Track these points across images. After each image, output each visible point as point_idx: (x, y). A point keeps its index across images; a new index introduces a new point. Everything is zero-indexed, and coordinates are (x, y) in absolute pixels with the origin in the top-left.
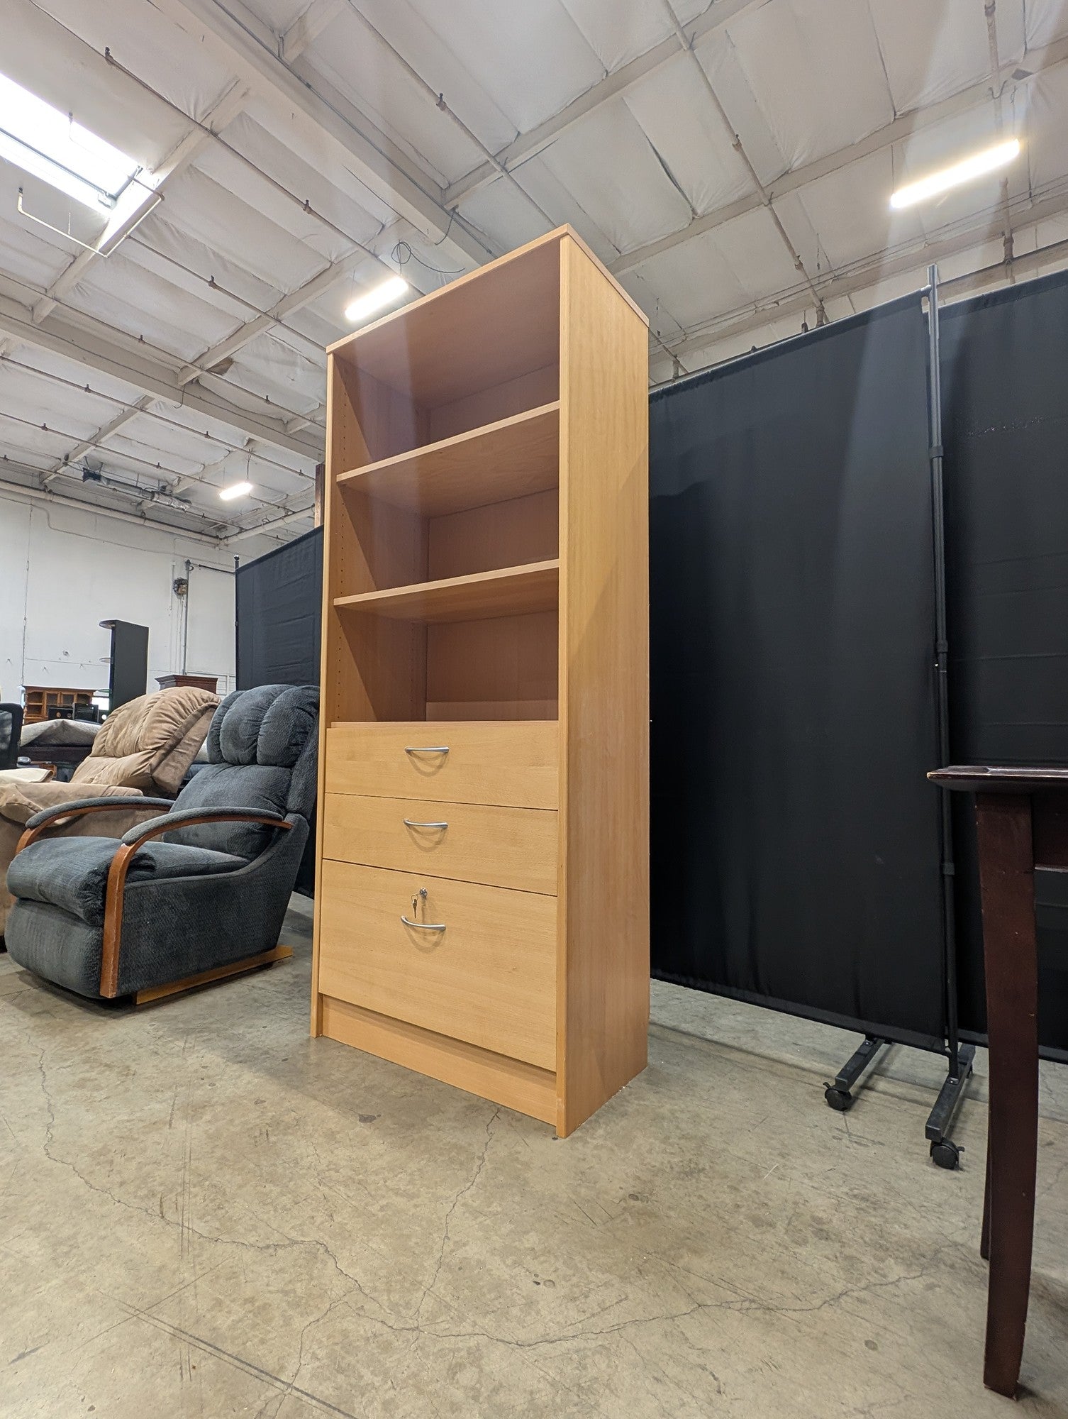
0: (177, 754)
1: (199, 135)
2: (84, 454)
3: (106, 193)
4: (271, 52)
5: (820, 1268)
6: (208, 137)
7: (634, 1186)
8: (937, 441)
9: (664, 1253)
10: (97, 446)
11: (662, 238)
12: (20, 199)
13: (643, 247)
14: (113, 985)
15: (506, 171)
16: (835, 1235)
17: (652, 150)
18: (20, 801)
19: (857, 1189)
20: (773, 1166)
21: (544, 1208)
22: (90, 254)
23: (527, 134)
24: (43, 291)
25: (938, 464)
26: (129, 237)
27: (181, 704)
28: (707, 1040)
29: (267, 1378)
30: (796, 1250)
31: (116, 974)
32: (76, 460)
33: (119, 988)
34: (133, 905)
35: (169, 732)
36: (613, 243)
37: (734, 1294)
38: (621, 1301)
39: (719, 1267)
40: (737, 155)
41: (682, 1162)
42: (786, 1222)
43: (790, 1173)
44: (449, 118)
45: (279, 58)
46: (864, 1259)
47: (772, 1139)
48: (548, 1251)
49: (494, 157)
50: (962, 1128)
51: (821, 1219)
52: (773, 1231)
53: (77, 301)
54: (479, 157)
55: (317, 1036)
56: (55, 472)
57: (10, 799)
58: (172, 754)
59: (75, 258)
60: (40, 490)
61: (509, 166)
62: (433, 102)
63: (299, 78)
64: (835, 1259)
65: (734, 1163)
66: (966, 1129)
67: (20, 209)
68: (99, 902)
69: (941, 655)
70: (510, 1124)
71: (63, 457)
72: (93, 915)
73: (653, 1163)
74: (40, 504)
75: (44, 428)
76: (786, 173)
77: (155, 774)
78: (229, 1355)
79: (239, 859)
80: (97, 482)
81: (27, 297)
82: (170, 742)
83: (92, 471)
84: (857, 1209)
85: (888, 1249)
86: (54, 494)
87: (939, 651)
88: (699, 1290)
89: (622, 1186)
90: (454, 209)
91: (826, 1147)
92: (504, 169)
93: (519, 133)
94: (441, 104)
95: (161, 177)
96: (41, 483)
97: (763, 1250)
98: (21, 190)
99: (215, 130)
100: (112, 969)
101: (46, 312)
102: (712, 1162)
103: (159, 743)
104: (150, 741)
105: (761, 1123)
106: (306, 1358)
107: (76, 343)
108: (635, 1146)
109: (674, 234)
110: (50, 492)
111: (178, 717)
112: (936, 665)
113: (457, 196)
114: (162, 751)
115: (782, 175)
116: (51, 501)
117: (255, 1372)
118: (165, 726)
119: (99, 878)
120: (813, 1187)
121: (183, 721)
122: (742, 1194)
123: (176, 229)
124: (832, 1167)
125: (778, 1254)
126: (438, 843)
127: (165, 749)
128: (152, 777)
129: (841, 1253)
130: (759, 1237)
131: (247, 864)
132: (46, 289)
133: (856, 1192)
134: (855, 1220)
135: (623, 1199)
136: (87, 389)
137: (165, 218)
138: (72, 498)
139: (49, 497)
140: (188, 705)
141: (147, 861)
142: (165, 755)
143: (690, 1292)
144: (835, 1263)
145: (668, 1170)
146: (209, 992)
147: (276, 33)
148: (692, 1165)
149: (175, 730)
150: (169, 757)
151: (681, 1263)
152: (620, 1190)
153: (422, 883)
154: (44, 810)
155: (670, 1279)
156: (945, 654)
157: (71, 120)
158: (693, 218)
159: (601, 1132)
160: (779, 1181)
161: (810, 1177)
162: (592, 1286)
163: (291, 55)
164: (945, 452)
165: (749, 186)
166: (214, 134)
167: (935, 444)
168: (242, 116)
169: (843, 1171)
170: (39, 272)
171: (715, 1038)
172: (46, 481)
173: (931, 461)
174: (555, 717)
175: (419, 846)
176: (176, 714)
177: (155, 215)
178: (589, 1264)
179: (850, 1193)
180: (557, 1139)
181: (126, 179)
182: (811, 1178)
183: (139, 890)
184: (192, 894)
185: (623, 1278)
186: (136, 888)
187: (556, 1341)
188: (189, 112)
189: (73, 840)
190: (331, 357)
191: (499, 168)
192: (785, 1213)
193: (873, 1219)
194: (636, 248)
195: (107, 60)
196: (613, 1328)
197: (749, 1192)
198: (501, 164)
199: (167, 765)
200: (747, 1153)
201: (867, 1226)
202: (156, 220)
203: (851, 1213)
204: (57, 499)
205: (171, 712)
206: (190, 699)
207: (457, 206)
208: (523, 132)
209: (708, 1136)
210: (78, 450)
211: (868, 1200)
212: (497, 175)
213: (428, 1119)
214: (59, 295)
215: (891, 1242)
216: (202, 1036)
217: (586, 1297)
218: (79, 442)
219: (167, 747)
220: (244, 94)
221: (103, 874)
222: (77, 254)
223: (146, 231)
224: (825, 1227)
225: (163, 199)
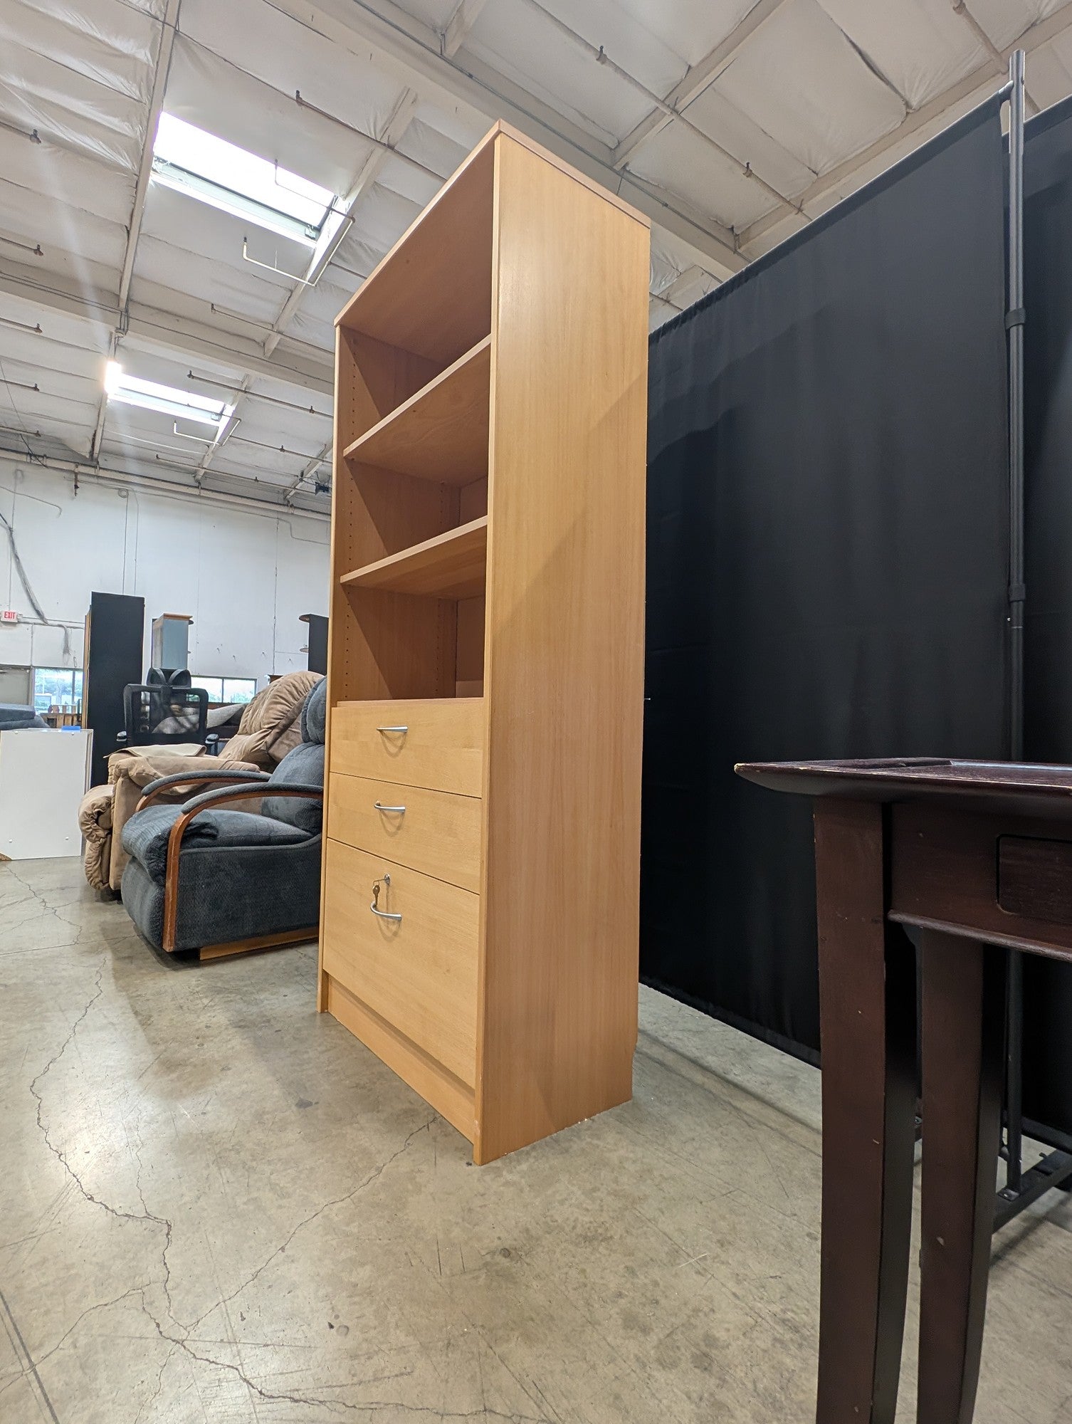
0: (290, 733)
1: (380, 151)
2: (315, 470)
3: (311, 226)
4: (433, 52)
5: (669, 1407)
6: (386, 151)
7: (515, 1240)
8: (1016, 302)
9: (491, 1330)
10: (323, 461)
11: (869, 146)
12: (245, 247)
13: (846, 162)
14: (170, 940)
15: (677, 112)
16: (720, 1366)
17: (849, 45)
18: (147, 771)
19: (793, 1311)
20: (700, 1253)
21: (401, 1241)
22: (302, 285)
23: (698, 66)
24: (270, 327)
25: (1017, 335)
26: (330, 263)
27: (294, 686)
28: (729, 1082)
29: (21, 1352)
30: (655, 1373)
31: (173, 931)
32: (309, 475)
33: (176, 944)
34: (189, 869)
35: (282, 712)
36: (808, 164)
37: (535, 1408)
38: (402, 1374)
39: (543, 1367)
40: (961, 21)
41: (591, 1222)
42: (668, 1332)
43: (718, 1267)
44: (610, 70)
45: (441, 56)
46: (738, 1413)
47: (724, 1218)
48: (369, 1293)
49: (663, 102)
50: (1012, 1264)
51: (716, 1339)
52: (642, 1339)
53: (299, 332)
54: (644, 105)
55: (322, 1011)
56: (295, 488)
57: (140, 769)
58: (286, 733)
59: (292, 292)
60: (284, 505)
61: (679, 107)
62: (592, 57)
63: (461, 71)
64: (697, 1400)
65: (653, 1239)
66: (1016, 1266)
67: (245, 257)
68: (161, 865)
69: (1015, 604)
70: (435, 1139)
71: (299, 475)
72: (156, 876)
73: (556, 1217)
74: (284, 517)
75: (282, 450)
76: (1033, 25)
77: (271, 751)
78: (11, 1318)
79: (303, 833)
80: (325, 493)
81: (259, 334)
82: (283, 722)
83: (322, 484)
84: (775, 1339)
85: (781, 1408)
86: (295, 508)
87: (1012, 599)
88: (499, 1390)
89: (501, 1235)
90: (624, 167)
91: (789, 1246)
92: (674, 111)
93: (690, 67)
94: (601, 57)
95: (351, 199)
96: (285, 498)
97: (612, 1360)
98: (245, 239)
99: (392, 143)
100: (169, 925)
101: (273, 346)
102: (627, 1232)
103: (274, 723)
104: (266, 721)
105: (723, 1195)
106: (68, 1341)
107: (299, 370)
108: (549, 1192)
109: (883, 137)
110: (292, 506)
111: (291, 699)
112: (1009, 619)
113: (626, 153)
114: (276, 730)
115: (1028, 30)
116: (292, 514)
117: (17, 1342)
118: (279, 707)
119: (162, 842)
120: (734, 1294)
121: (295, 702)
122: (636, 1280)
123: (368, 246)
124: (778, 1274)
125: (628, 1371)
126: (399, 828)
127: (279, 728)
128: (268, 754)
129: (712, 1395)
130: (619, 1341)
131: (310, 838)
132: (273, 325)
133: (789, 1315)
134: (761, 1353)
135: (492, 1253)
136: (311, 411)
137: (358, 239)
138: (308, 510)
139: (291, 511)
140: (301, 688)
141: (209, 830)
142: (280, 734)
143: (486, 1389)
144: (693, 1406)
145: (567, 1229)
146: (265, 956)
147: (439, 31)
148: (600, 1231)
149: (288, 711)
150: (284, 735)
151: (501, 1349)
152: (496, 1240)
153: (387, 869)
154: (164, 777)
155: (474, 1363)
156: (1021, 602)
157: (276, 165)
158: (907, 113)
159: (524, 1167)
160: (695, 1277)
161: (738, 1279)
162: (384, 1347)
163: (451, 50)
164: (1027, 318)
165: (980, 54)
166: (391, 147)
167: (1013, 307)
168: (414, 121)
169: (790, 1283)
170: (265, 310)
171: (739, 1080)
172: (288, 497)
173: (1008, 332)
174: (480, 694)
175: (387, 831)
176: (289, 696)
177: (351, 238)
178: (400, 1319)
179: (781, 1315)
180: (471, 1165)
181: (325, 210)
182: (739, 1282)
183: (194, 856)
184: (248, 863)
185: (425, 1349)
186: (191, 854)
187: (301, 1400)
188: (370, 133)
189: (171, 807)
190: (338, 329)
191: (667, 111)
192: (673, 1320)
193: (788, 1361)
194: (835, 166)
195: (297, 101)
196: (369, 1406)
197: (647, 1281)
198: (671, 106)
199: (282, 743)
200: (680, 1230)
201: (773, 1367)
202: (351, 242)
203: (763, 1342)
204: (297, 512)
205: (285, 694)
206: (303, 683)
207: (627, 164)
208: (693, 64)
209: (646, 1197)
210: (310, 466)
211: (798, 1332)
212: (667, 120)
213: (358, 1117)
214: (282, 328)
215: (792, 1400)
216: (228, 997)
217: (369, 1358)
218: (310, 459)
219: (280, 726)
220: (414, 101)
221: (164, 839)
222: (293, 288)
223: (343, 253)
224: (714, 1352)
225: (354, 221)
